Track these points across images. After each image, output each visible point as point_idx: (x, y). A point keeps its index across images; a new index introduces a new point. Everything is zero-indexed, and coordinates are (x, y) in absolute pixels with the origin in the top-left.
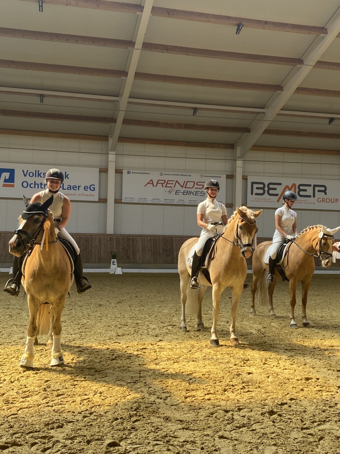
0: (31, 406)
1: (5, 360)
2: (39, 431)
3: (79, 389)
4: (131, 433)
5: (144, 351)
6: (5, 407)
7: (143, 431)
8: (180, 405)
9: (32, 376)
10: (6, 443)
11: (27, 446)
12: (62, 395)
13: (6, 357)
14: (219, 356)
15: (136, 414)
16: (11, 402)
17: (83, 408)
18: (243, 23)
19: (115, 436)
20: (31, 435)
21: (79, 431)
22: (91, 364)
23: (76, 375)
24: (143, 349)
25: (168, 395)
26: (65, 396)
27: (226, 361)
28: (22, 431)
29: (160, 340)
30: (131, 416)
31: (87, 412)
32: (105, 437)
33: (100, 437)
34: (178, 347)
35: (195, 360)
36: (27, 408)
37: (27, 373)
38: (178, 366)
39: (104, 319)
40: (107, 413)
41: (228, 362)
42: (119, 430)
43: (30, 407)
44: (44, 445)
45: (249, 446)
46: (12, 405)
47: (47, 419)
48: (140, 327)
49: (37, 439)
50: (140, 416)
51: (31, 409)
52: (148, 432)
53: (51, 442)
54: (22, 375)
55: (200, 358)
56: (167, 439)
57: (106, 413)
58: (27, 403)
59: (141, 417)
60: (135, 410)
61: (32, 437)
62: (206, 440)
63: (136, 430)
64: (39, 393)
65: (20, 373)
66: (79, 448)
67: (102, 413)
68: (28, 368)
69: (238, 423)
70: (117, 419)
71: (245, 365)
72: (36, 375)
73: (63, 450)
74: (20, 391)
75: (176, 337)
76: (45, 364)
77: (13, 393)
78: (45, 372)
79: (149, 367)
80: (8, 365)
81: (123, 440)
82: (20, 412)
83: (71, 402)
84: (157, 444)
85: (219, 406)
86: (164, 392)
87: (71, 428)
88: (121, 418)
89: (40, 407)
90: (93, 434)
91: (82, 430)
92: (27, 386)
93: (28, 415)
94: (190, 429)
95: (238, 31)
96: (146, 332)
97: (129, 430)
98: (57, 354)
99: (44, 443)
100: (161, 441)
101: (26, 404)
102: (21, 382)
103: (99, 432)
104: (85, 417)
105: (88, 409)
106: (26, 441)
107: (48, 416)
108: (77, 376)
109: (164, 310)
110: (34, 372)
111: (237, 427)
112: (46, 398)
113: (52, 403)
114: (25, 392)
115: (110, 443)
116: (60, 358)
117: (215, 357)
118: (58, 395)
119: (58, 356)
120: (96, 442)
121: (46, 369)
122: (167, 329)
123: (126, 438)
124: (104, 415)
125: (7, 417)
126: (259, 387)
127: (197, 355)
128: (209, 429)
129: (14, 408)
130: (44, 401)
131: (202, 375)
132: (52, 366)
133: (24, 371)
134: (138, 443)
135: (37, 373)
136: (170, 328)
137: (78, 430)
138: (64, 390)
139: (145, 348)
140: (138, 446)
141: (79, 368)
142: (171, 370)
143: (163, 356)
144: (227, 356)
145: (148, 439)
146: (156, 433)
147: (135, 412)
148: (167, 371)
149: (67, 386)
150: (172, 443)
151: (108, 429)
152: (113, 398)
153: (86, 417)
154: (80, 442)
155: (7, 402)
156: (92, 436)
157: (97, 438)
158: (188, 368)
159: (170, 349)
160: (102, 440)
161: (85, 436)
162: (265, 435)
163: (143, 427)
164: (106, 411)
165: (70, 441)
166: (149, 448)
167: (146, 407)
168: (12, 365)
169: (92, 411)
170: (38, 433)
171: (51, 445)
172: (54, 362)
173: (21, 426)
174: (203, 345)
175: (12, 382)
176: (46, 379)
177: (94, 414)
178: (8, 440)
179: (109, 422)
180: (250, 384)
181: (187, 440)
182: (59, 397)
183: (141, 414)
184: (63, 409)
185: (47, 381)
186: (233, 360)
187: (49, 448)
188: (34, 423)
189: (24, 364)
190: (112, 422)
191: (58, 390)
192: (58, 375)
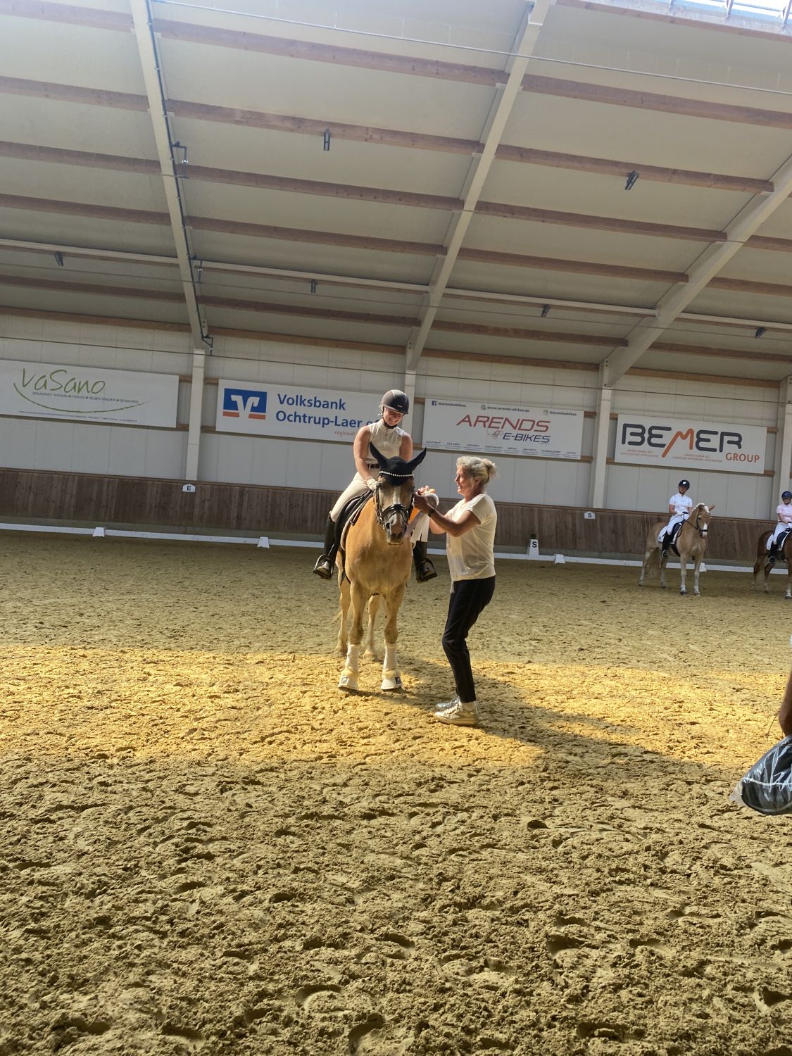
0: (381, 751)
1: (310, 677)
2: (413, 795)
3: (441, 730)
4: (555, 807)
5: (512, 676)
6: (342, 752)
7: (574, 806)
8: (609, 767)
9: (362, 704)
10: (370, 809)
11: (403, 817)
12: (420, 737)
13: (310, 672)
14: (633, 693)
15: (549, 777)
16: (349, 743)
17: (462, 761)
18: (638, 172)
19: (533, 810)
20: (402, 798)
21: (472, 800)
22: (441, 691)
23: (427, 706)
24: (509, 673)
25: (584, 751)
26: (425, 739)
27: (648, 701)
28: (386, 792)
29: (529, 662)
30: (542, 781)
31: (470, 768)
32: (518, 812)
33: (510, 811)
34: (560, 673)
35: (599, 696)
36: (376, 754)
37: (352, 699)
38: (576, 705)
39: (428, 624)
40: (503, 772)
41: (652, 703)
42: (535, 802)
43: (380, 754)
44: (429, 818)
45: (756, 845)
46: (352, 749)
47: (416, 776)
48: (488, 639)
49: (414, 806)
50: (555, 781)
51: (383, 756)
52: (581, 808)
53: (439, 813)
54: (345, 702)
55: (605, 693)
56: (617, 822)
57: (500, 771)
58: (373, 747)
59: (559, 782)
60: (544, 771)
61: (405, 803)
62: (680, 828)
63: (561, 804)
64: (384, 731)
65: (341, 698)
66: (486, 827)
67: (497, 773)
68: (352, 691)
69: (718, 804)
70: (522, 783)
71: (682, 710)
72: (366, 703)
73: (462, 827)
74: (355, 727)
75: (552, 659)
76: (373, 688)
77: (345, 729)
78: (377, 700)
79: (532, 703)
80: (318, 684)
81: (546, 818)
82: (367, 759)
83: (438, 750)
84: (605, 830)
85: (673, 773)
86: (575, 745)
87: (459, 792)
88: (529, 782)
89: (394, 754)
90: (498, 805)
91: (477, 798)
92: (361, 719)
93: (384, 766)
94: (645, 809)
95: (630, 184)
96: (500, 647)
97: (550, 802)
98: (392, 672)
99: (428, 814)
100: (608, 824)
101: (372, 749)
102: (348, 712)
103: (504, 803)
104: (470, 776)
105: (471, 763)
106: (399, 809)
107: (414, 770)
108: (429, 708)
109: (510, 614)
110: (363, 698)
111: (718, 810)
112: (398, 741)
113: (410, 749)
114: (361, 729)
115: (531, 822)
116: (397, 680)
117: (627, 694)
118: (415, 738)
119: (394, 675)
120: (506, 818)
121: (378, 695)
122: (531, 645)
123: (551, 816)
124: (500, 775)
125: (354, 767)
126: (722, 747)
127: (597, 689)
128: (674, 811)
129: (357, 754)
130: (397, 744)
131: (622, 721)
132: (384, 690)
133: (347, 696)
134: (574, 825)
135: (366, 700)
136: (534, 643)
137: (471, 796)
138: (420, 730)
139: (512, 673)
140: (576, 830)
141: (425, 696)
142: (567, 710)
143: (546, 687)
144: (646, 694)
145: (587, 820)
146: (595, 810)
147: (545, 774)
148: (562, 711)
149: (420, 723)
150: (627, 830)
151: (516, 798)
152: (500, 748)
153: (472, 776)
154: (482, 817)
155: (342, 743)
156: (497, 808)
157: (506, 811)
158: (594, 709)
159: (549, 676)
160: (515, 816)
161: (486, 807)
162: (773, 827)
163: (570, 800)
164: (499, 768)
165: (465, 815)
166: (595, 835)
167: (559, 767)
168: (325, 685)
169: (478, 767)
170: (411, 797)
171: (440, 818)
172: (387, 684)
173: (383, 784)
174: (599, 673)
175: (335, 712)
176: (385, 710)
177: (483, 772)
178: (371, 805)
179: (512, 787)
180: (703, 740)
181: (649, 826)
182: (417, 741)
183: (557, 778)
184: (432, 760)
185: (387, 714)
186: (657, 700)
187: (439, 823)
188: (398, 779)
189: (345, 685)
190: (517, 787)
191: (410, 729)
192: (401, 706)
